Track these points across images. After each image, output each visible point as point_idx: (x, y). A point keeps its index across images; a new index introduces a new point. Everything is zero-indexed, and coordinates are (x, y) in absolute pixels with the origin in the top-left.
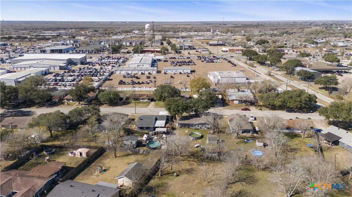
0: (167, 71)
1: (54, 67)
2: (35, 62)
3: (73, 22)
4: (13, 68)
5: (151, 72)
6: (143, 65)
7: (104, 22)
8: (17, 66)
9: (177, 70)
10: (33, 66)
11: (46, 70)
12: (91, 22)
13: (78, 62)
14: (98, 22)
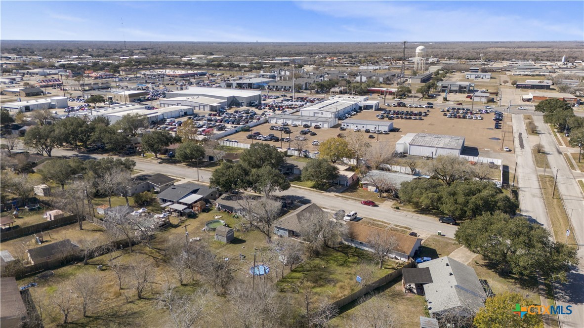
0: (348, 126)
1: (204, 106)
2: (184, 98)
3: (344, 43)
4: (161, 104)
5: (322, 125)
6: (322, 114)
7: (391, 43)
8: (165, 102)
9: (365, 126)
10: (180, 103)
11: (187, 109)
12: (371, 43)
13: (243, 103)
14: (381, 43)
